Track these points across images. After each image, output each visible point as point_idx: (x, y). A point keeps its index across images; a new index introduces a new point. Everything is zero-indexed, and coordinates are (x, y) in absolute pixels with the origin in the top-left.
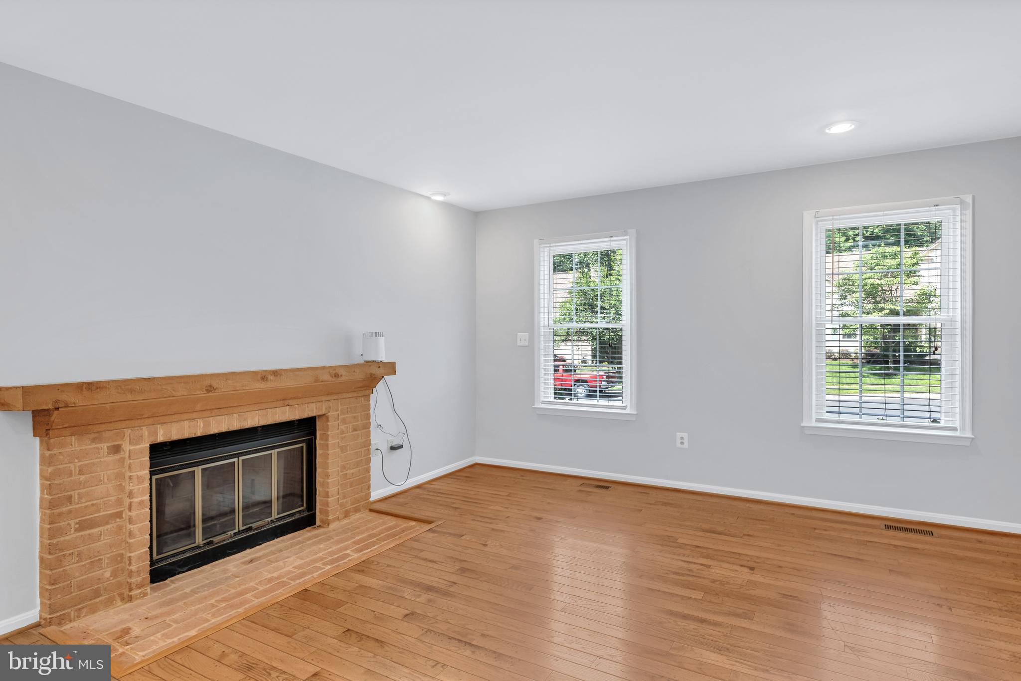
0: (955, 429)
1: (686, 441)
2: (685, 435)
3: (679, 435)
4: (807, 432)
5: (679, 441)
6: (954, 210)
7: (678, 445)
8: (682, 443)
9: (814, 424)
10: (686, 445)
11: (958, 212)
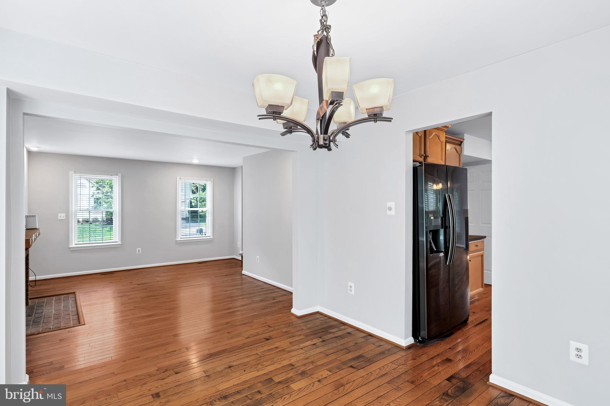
0: (210, 236)
1: (140, 251)
2: (140, 249)
3: (138, 249)
4: (178, 242)
5: (137, 251)
6: (209, 182)
7: (137, 252)
8: (139, 252)
9: (180, 239)
10: (140, 252)
11: (210, 183)
